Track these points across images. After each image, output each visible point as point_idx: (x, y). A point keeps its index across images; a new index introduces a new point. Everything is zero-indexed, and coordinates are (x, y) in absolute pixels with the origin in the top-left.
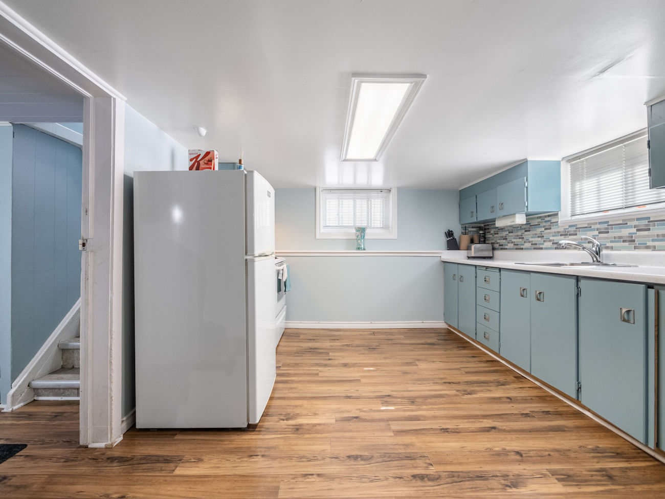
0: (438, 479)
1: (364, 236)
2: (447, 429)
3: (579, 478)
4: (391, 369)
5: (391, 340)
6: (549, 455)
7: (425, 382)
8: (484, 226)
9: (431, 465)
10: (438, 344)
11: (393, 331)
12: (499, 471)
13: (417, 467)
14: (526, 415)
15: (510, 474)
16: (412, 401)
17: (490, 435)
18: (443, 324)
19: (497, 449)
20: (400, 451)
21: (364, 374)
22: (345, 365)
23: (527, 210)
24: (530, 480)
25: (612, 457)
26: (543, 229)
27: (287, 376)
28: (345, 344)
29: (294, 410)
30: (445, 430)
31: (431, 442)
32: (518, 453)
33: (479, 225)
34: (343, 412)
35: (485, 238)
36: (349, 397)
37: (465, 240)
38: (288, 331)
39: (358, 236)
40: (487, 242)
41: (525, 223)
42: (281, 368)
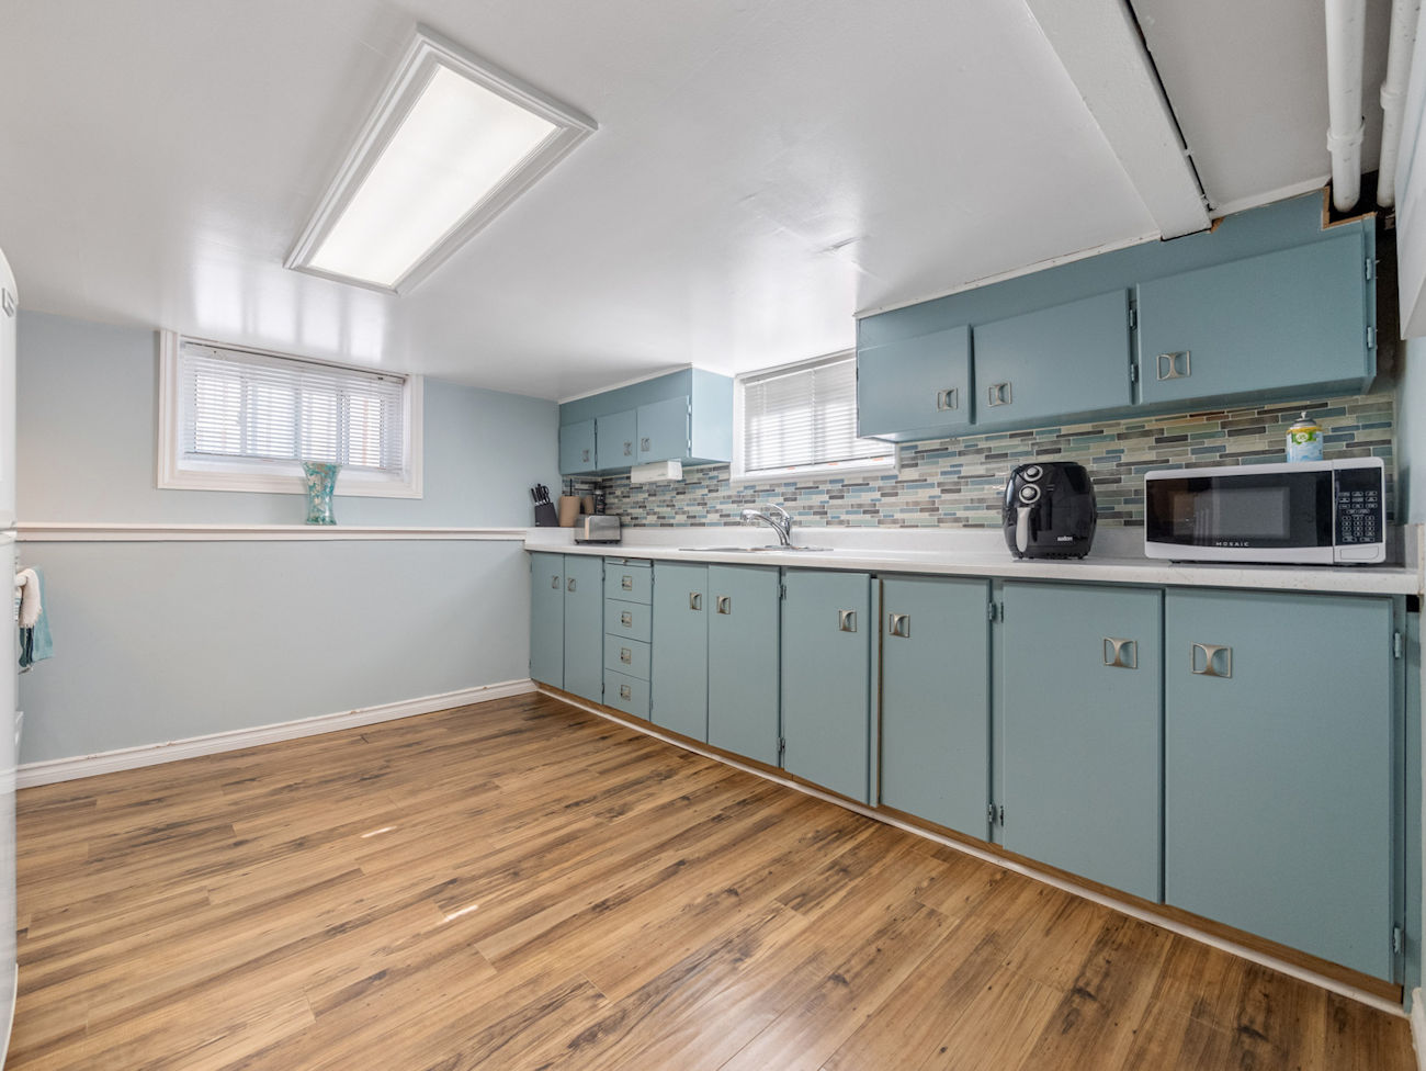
0: (623, 1018)
1: (332, 488)
2: (604, 903)
3: (816, 891)
4: (436, 814)
5: (417, 743)
6: (771, 873)
7: (526, 820)
8: (603, 480)
9: (600, 996)
10: (526, 731)
11: (414, 722)
12: (716, 939)
13: (573, 1019)
14: (719, 819)
15: (734, 935)
16: (513, 871)
17: (680, 880)
18: (527, 684)
19: (699, 900)
20: (524, 1003)
21: (366, 851)
22: (300, 844)
23: (690, 454)
24: (762, 931)
25: (837, 838)
26: (706, 491)
27: (68, 953)
28: (283, 785)
29: (139, 1055)
30: (602, 908)
31: (583, 946)
32: (731, 892)
33: (594, 479)
34: (331, 979)
35: (605, 504)
36: (341, 929)
37: (569, 508)
38: (28, 797)
39: (311, 488)
40: (608, 512)
41: (680, 478)
42: (30, 935)
